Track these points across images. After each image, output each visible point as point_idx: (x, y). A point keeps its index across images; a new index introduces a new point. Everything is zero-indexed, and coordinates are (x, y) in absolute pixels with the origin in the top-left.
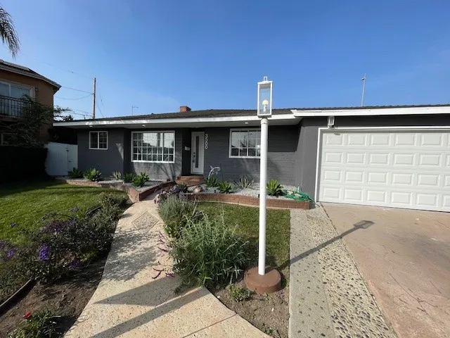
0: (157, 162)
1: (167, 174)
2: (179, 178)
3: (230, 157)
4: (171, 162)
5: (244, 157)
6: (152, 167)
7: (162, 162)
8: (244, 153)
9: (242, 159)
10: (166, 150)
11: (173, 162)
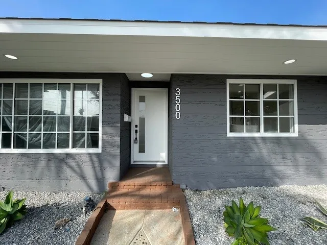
0: (57, 151)
1: (83, 177)
2: (114, 186)
3: (229, 135)
4: (92, 150)
5: (256, 135)
6: (43, 162)
7: (70, 150)
8: (255, 127)
9: (253, 138)
10: (79, 123)
11: (99, 150)
